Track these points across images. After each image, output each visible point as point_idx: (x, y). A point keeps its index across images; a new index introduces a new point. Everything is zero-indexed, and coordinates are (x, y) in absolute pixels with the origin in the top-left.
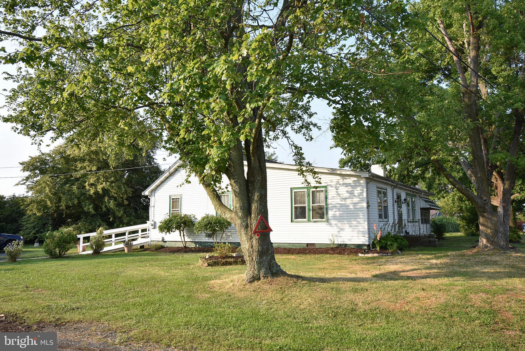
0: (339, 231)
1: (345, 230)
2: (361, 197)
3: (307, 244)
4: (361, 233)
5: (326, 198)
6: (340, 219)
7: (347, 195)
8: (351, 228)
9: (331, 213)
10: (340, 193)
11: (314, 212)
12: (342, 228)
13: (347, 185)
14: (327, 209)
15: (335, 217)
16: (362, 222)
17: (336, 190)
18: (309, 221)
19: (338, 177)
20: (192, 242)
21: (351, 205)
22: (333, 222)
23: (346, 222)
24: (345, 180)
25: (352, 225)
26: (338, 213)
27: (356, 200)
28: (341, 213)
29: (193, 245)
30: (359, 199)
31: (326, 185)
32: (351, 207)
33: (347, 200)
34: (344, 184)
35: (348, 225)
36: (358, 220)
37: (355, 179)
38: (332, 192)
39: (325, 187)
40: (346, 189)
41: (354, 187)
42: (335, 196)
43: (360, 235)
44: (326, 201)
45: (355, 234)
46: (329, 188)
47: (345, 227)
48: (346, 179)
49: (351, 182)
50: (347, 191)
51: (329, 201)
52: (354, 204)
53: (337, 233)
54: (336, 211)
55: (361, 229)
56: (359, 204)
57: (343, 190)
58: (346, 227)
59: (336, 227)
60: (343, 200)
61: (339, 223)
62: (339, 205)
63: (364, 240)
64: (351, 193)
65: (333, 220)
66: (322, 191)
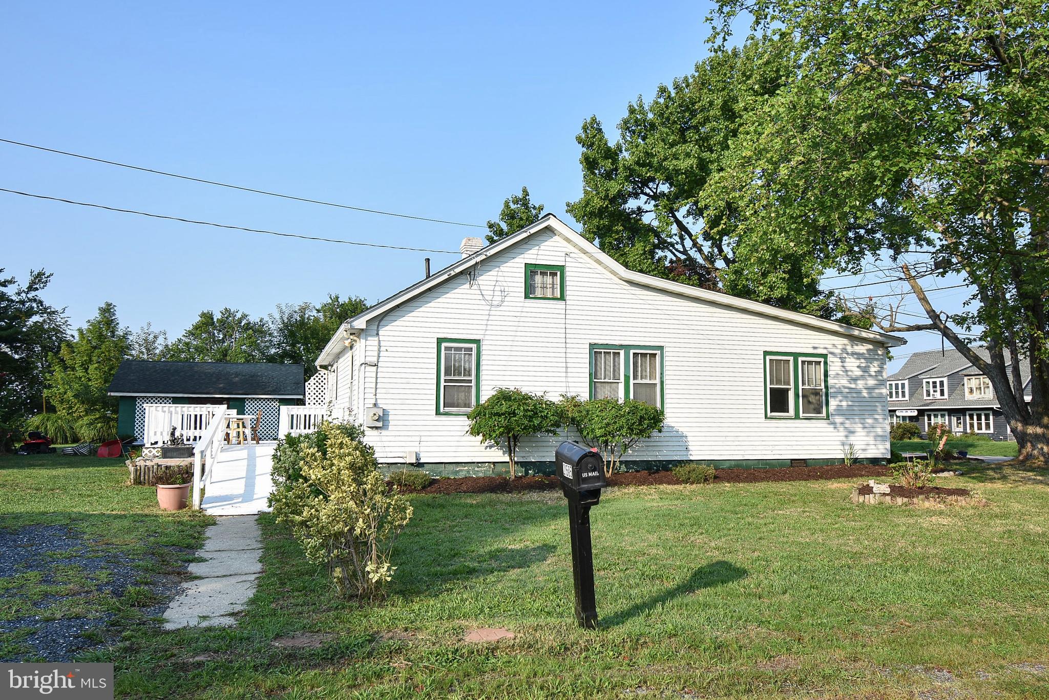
0: (846, 436)
1: (857, 434)
2: (880, 378)
3: (792, 460)
4: (879, 438)
5: (826, 375)
6: (848, 414)
7: (858, 373)
8: (866, 430)
9: (833, 403)
10: (848, 368)
11: (805, 400)
12: (852, 429)
13: (858, 356)
14: (827, 395)
15: (840, 411)
16: (881, 421)
17: (841, 364)
18: (797, 417)
19: (845, 341)
21: (865, 391)
22: (838, 419)
23: (857, 421)
24: (855, 347)
25: (867, 425)
26: (844, 404)
27: (871, 382)
28: (850, 403)
30: (876, 382)
31: (825, 352)
32: (865, 394)
33: (859, 382)
34: (853, 354)
35: (860, 425)
36: (877, 417)
37: (871, 347)
38: (835, 366)
39: (825, 356)
40: (857, 363)
41: (869, 360)
42: (841, 373)
43: (878, 442)
44: (826, 381)
45: (871, 440)
46: (830, 358)
47: (857, 430)
48: (857, 345)
49: (865, 352)
50: (858, 367)
51: (831, 381)
52: (870, 389)
53: (844, 439)
54: (841, 401)
55: (879, 431)
56: (877, 391)
57: (852, 364)
58: (858, 427)
59: (841, 429)
60: (852, 382)
61: (847, 422)
62: (847, 390)
63: (884, 451)
64: (865, 370)
65: (837, 417)
66: (819, 363)
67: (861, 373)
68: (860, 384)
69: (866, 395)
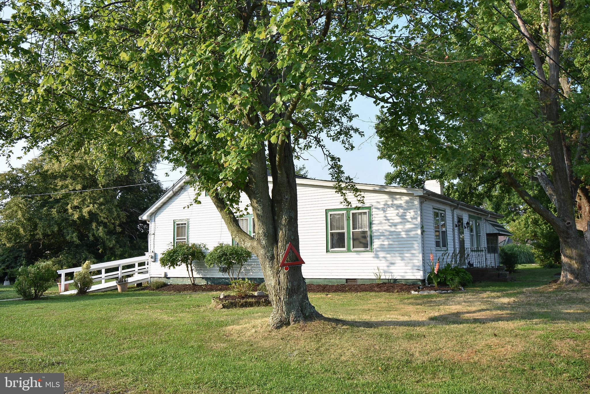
0: (388, 266)
1: (396, 265)
3: (347, 279)
5: (371, 224)
6: (389, 250)
7: (397, 220)
8: (404, 262)
9: (376, 243)
11: (355, 240)
12: (393, 262)
13: (398, 207)
14: (371, 237)
15: (382, 248)
18: (349, 250)
19: (386, 196)
20: (203, 278)
21: (403, 233)
23: (397, 255)
24: (395, 200)
25: (405, 258)
26: (386, 243)
27: (408, 226)
28: (391, 242)
29: (204, 282)
30: (412, 226)
31: (370, 205)
33: (398, 227)
34: (393, 205)
35: (399, 258)
36: (413, 252)
37: (407, 198)
38: (378, 217)
39: (369, 208)
41: (406, 209)
44: (370, 227)
46: (374, 211)
47: (397, 262)
48: (396, 198)
49: (403, 202)
50: (397, 215)
51: (375, 228)
52: (408, 231)
53: (386, 268)
54: (384, 241)
56: (413, 232)
57: (392, 213)
59: (384, 261)
60: (393, 227)
61: (388, 255)
62: (388, 233)
64: (403, 217)
66: (365, 213)
67: (400, 220)
68: (400, 228)
69: (404, 236)
